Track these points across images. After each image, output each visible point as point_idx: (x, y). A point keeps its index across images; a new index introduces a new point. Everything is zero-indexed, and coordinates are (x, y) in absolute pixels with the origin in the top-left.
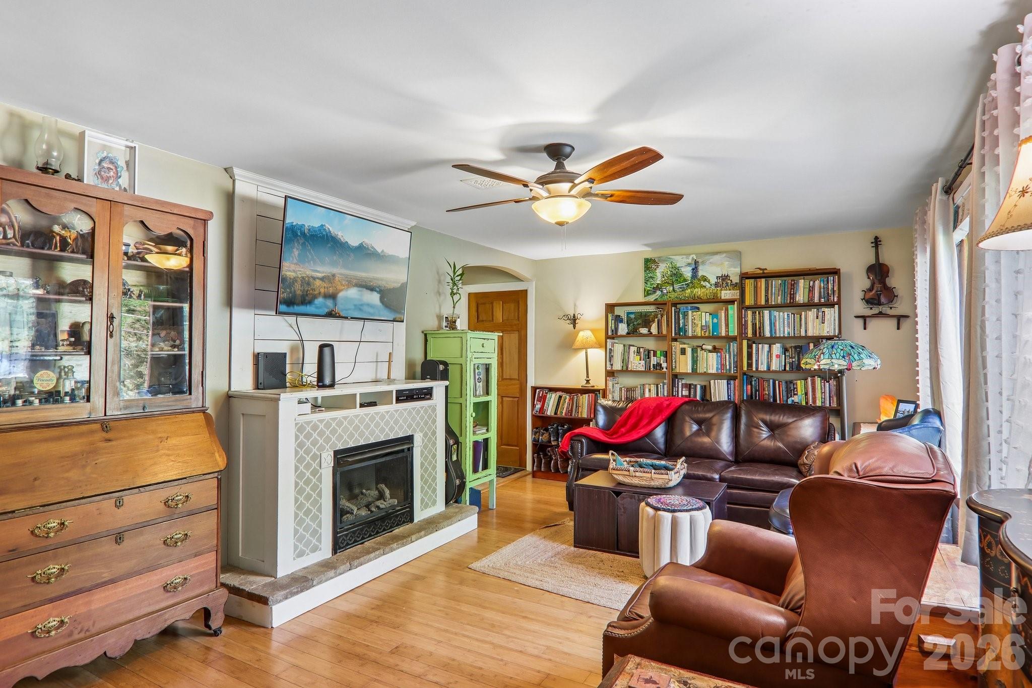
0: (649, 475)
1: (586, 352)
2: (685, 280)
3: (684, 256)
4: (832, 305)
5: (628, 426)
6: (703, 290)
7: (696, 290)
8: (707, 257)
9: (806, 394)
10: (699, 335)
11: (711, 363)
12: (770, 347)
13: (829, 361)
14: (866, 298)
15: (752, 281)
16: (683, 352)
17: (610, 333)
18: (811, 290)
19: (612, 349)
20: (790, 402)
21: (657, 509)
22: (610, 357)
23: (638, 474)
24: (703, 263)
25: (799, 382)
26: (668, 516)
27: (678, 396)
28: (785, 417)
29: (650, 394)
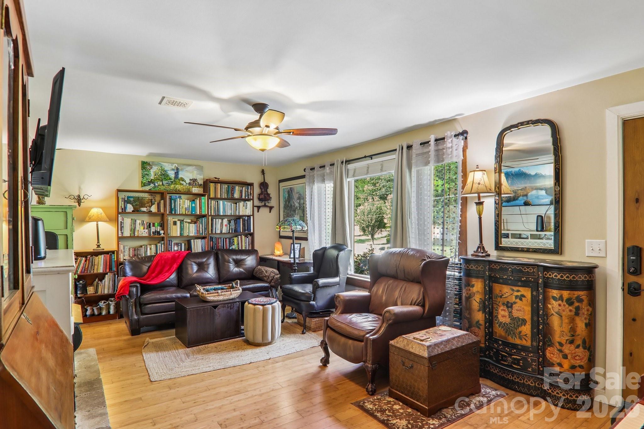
1: (97, 225)
2: (170, 179)
3: (170, 164)
4: (248, 200)
5: (156, 272)
6: (181, 186)
7: (177, 186)
8: (184, 167)
9: (238, 244)
10: (184, 213)
11: (191, 230)
12: (222, 221)
14: (260, 197)
15: (214, 184)
16: (175, 223)
17: (120, 211)
18: (241, 192)
19: (123, 222)
20: (231, 248)
22: (121, 227)
24: (182, 170)
25: (235, 238)
27: (172, 251)
28: (243, 256)
29: (151, 252)
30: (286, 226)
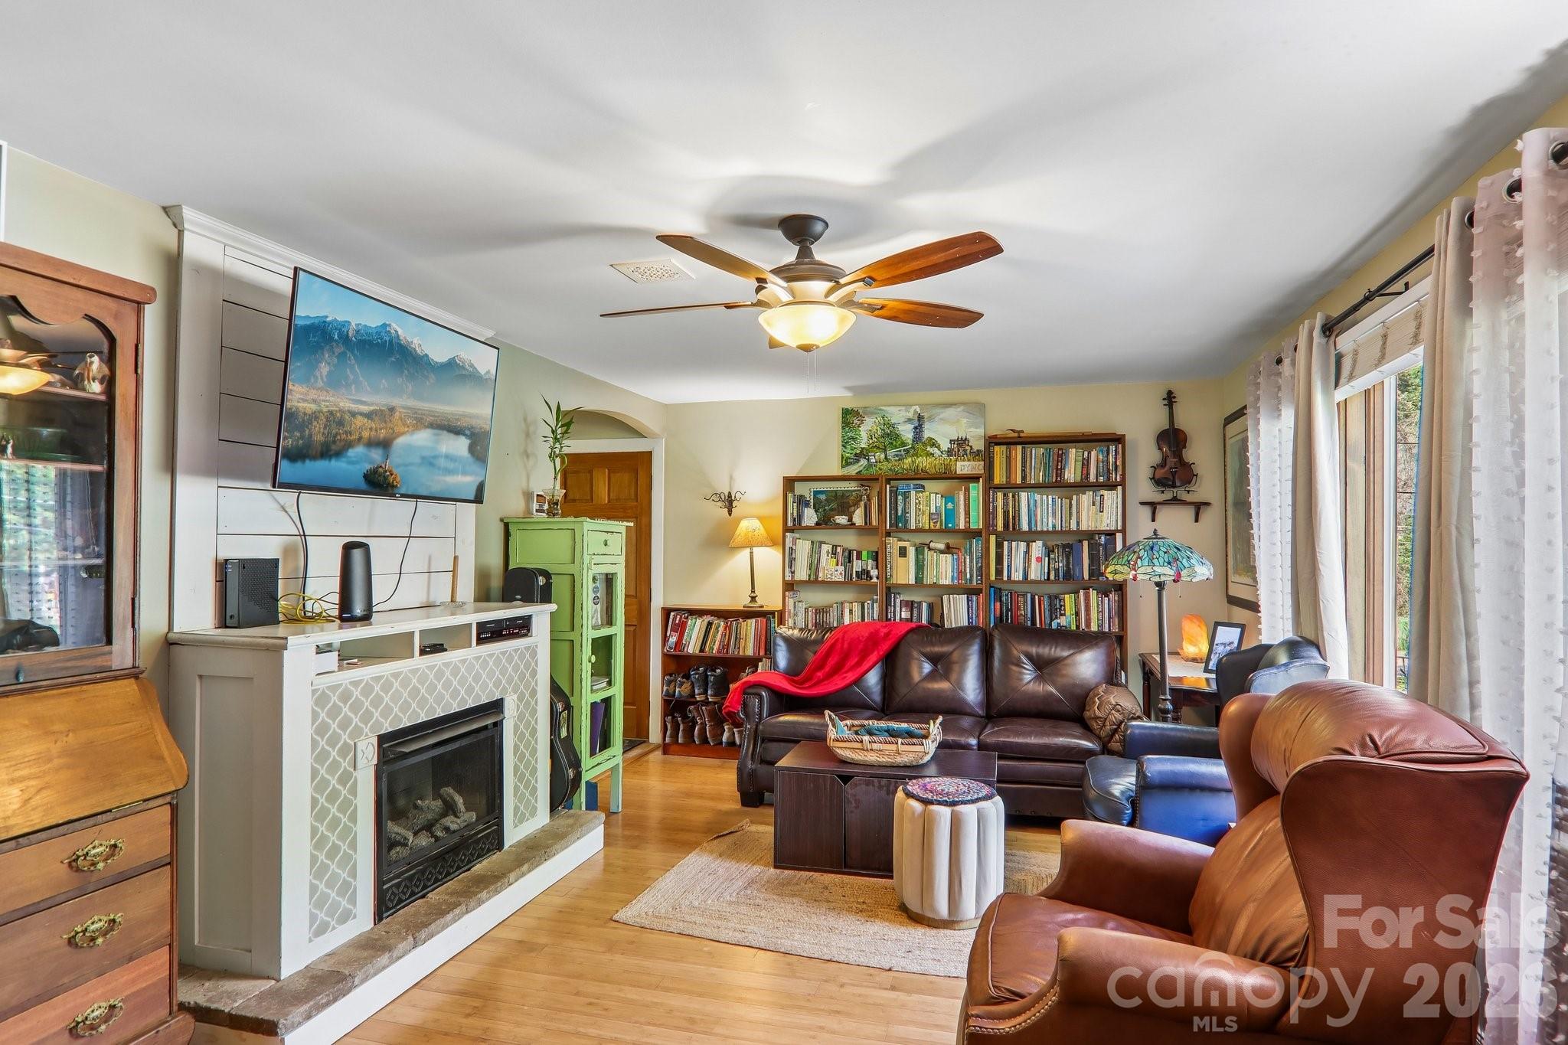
0: (893, 747)
1: (751, 553)
2: (903, 444)
3: (903, 408)
4: (1112, 487)
5: (827, 669)
6: (930, 460)
7: (920, 459)
8: (938, 410)
9: (1077, 614)
10: (927, 527)
11: (943, 569)
12: (1028, 545)
13: (1149, 569)
14: (1157, 477)
15: (1004, 448)
16: (903, 552)
17: (790, 523)
18: (1086, 464)
19: (794, 547)
20: (1054, 626)
21: (926, 802)
22: (790, 560)
23: (875, 746)
24: (931, 419)
25: (1067, 596)
26: (945, 812)
27: (895, 620)
28: (1058, 650)
29: (851, 618)
30: (1118, 568)
